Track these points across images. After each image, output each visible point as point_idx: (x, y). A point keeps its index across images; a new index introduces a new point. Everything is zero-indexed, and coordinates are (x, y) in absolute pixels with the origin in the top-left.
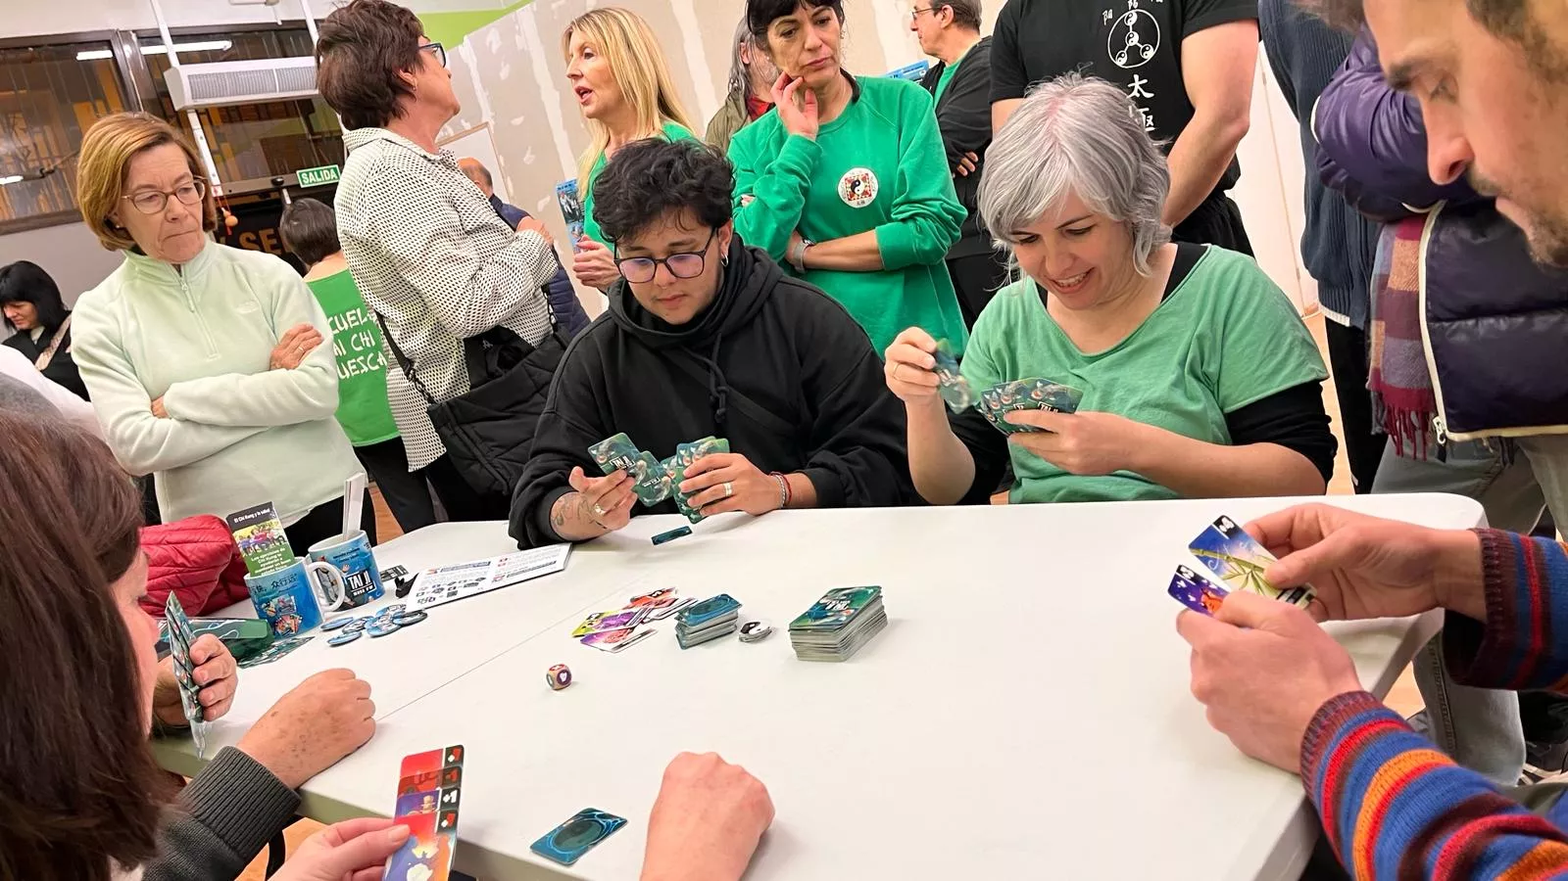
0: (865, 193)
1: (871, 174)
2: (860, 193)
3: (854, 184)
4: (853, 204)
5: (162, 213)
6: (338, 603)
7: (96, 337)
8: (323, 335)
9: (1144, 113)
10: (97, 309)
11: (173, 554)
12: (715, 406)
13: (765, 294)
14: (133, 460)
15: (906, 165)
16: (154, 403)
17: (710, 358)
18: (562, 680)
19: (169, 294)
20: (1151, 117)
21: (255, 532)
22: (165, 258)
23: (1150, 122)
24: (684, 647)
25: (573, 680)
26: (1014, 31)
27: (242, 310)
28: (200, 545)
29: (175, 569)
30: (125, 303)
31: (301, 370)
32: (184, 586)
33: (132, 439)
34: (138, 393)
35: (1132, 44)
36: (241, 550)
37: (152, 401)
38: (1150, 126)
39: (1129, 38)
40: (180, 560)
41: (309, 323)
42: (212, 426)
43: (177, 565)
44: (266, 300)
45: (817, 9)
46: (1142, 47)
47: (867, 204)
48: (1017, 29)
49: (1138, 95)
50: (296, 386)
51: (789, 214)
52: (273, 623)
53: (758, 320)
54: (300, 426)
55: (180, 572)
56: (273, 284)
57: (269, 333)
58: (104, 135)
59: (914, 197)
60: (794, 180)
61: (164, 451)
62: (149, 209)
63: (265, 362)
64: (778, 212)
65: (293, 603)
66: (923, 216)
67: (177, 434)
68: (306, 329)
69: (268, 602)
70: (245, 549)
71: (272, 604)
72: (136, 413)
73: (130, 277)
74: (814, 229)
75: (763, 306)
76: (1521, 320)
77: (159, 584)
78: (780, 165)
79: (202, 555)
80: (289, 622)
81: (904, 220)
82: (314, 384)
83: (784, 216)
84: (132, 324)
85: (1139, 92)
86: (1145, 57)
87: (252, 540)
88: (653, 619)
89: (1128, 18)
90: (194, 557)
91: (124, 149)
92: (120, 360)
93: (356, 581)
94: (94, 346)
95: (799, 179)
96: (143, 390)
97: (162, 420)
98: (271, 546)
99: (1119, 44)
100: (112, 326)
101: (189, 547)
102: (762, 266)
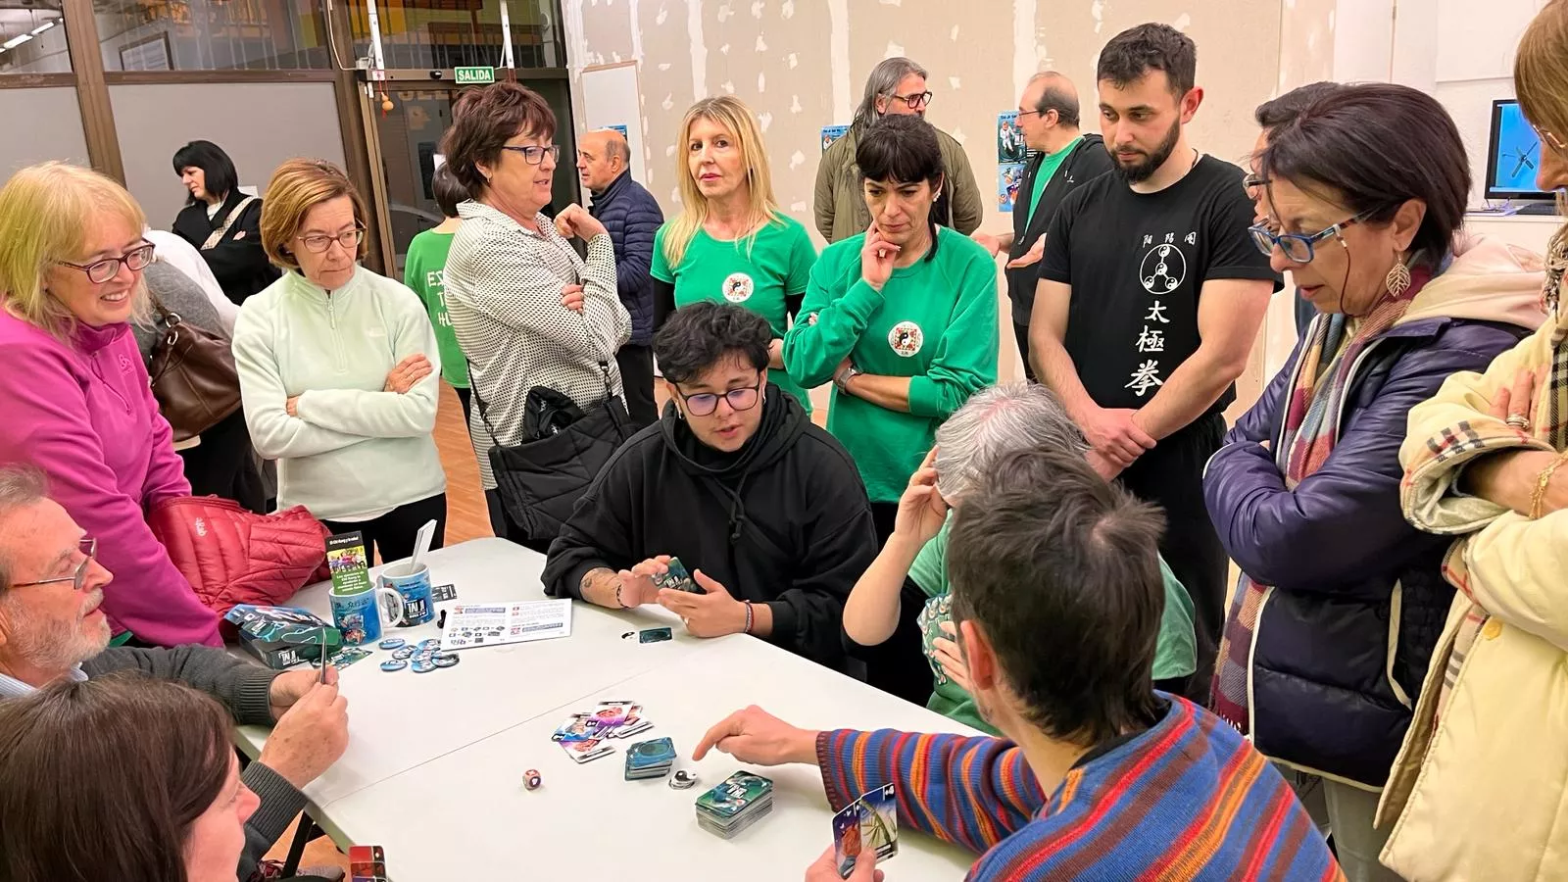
0: (910, 346)
1: (919, 331)
2: (907, 344)
3: (903, 336)
4: (899, 352)
5: (326, 253)
6: (397, 621)
7: (254, 339)
8: (433, 364)
9: (1157, 335)
10: (260, 314)
11: (280, 552)
12: (732, 529)
13: (790, 443)
14: (265, 448)
15: (950, 334)
16: (290, 400)
17: (735, 490)
18: (534, 783)
19: (318, 312)
20: (1163, 339)
21: (344, 555)
22: (321, 285)
23: (1161, 344)
24: (627, 778)
25: (542, 783)
26: (1069, 222)
27: (372, 334)
28: (302, 548)
29: (280, 565)
30: (282, 313)
31: (409, 396)
32: (285, 579)
33: (267, 432)
34: (279, 391)
35: (1160, 274)
36: (331, 567)
37: (288, 398)
38: (1160, 347)
39: (1159, 268)
40: (285, 559)
41: (423, 353)
42: (330, 431)
43: (281, 562)
44: (393, 326)
45: (902, 185)
46: (1168, 278)
47: (909, 356)
48: (1072, 223)
49: (1155, 319)
50: (401, 407)
51: (840, 350)
52: (345, 632)
53: (779, 465)
54: (399, 440)
55: (284, 568)
56: (401, 315)
57: (389, 357)
58: (291, 181)
59: (949, 364)
60: (850, 322)
61: (293, 444)
62: (317, 248)
63: (381, 385)
64: (830, 347)
65: (362, 621)
66: (952, 383)
67: (303, 432)
68: (420, 359)
69: (343, 616)
70: (334, 568)
71: (346, 619)
72: (274, 410)
73: (289, 290)
74: (862, 359)
75: (787, 452)
76: (1318, 688)
77: (266, 576)
78: (842, 306)
79: (302, 557)
80: (356, 635)
81: (936, 381)
82: (418, 411)
83: (832, 350)
84: (284, 331)
85: (1156, 316)
86: (1168, 287)
87: (340, 561)
88: (616, 736)
89: (1162, 250)
90: (295, 558)
91: (303, 201)
92: (268, 360)
93: (413, 607)
94: (251, 346)
95: (855, 322)
96: (283, 389)
97: (294, 418)
98: (354, 568)
99: (1150, 271)
100: (267, 331)
101: (294, 548)
102: (793, 419)
